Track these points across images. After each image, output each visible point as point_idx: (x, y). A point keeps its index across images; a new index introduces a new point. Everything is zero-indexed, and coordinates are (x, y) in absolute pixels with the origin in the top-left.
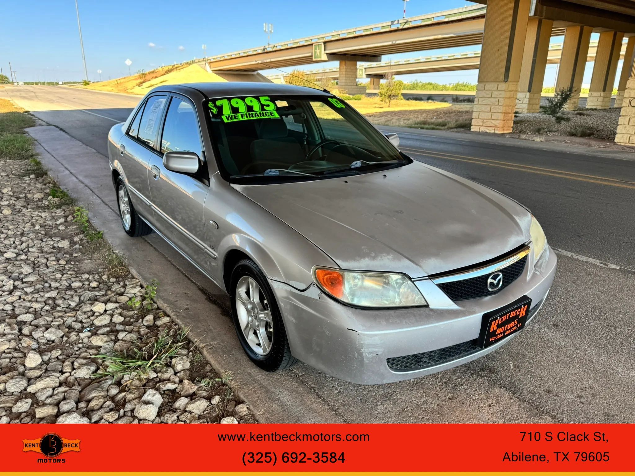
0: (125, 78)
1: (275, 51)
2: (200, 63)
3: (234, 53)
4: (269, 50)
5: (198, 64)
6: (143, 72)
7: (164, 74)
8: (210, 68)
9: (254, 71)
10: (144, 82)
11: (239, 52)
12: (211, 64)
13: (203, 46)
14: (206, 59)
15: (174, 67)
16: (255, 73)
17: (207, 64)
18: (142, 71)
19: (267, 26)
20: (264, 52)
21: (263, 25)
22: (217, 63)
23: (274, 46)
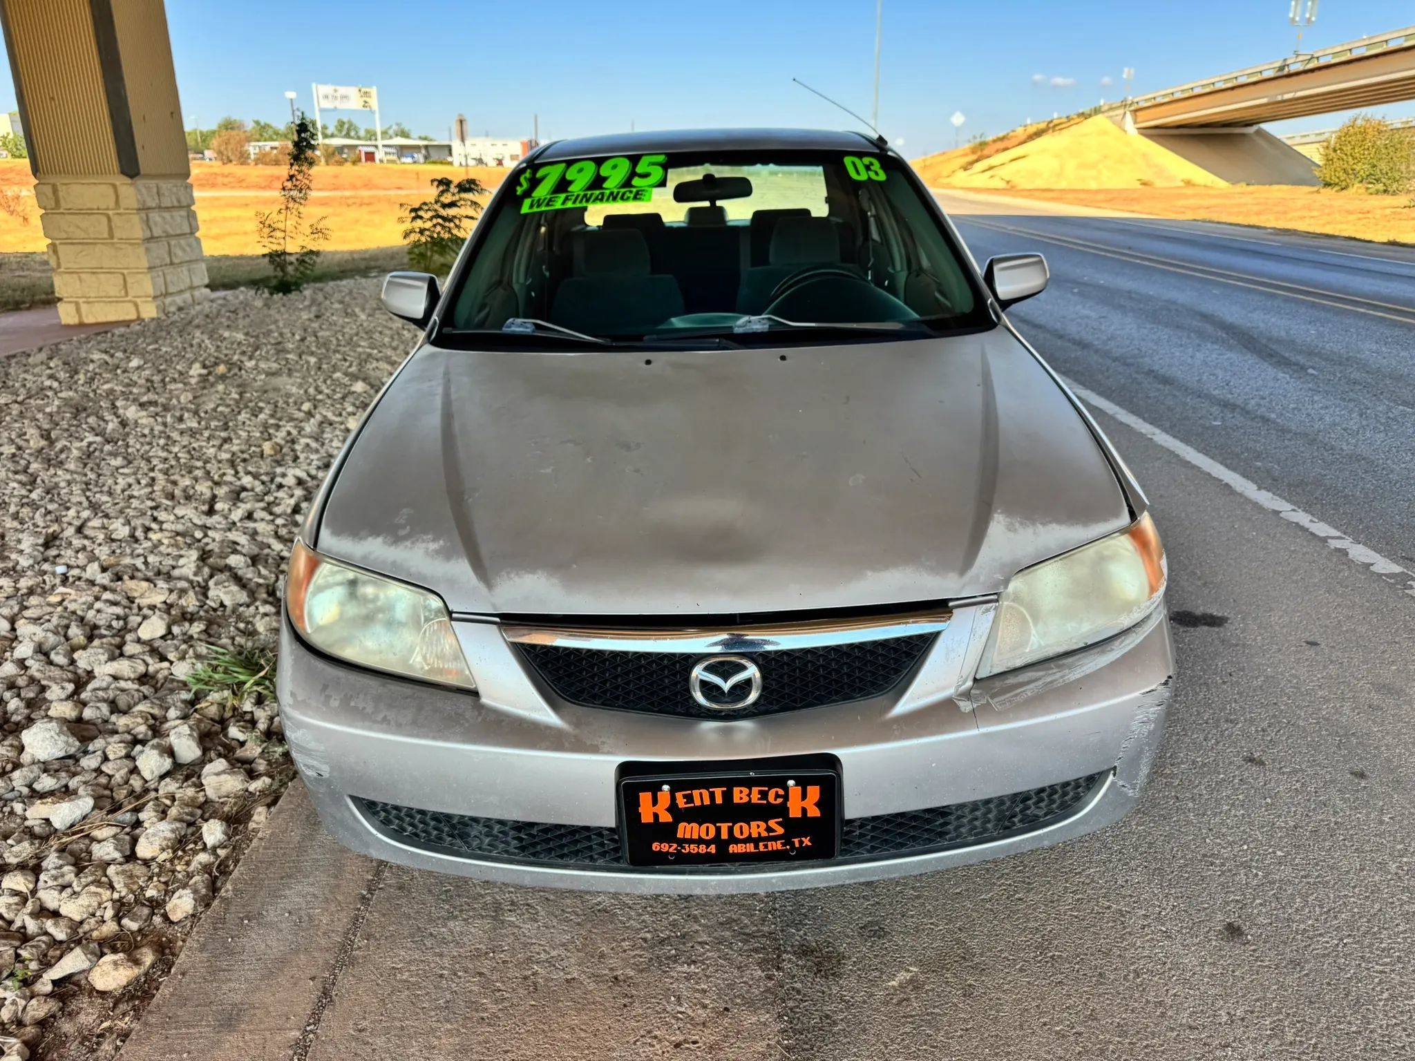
0: (944, 153)
1: (1312, 71)
2: (1111, 113)
3: (1198, 84)
4: (1294, 68)
5: (1106, 114)
6: (983, 139)
7: (1024, 142)
8: (1135, 122)
9: (1251, 125)
10: (977, 161)
11: (1213, 81)
12: (1138, 113)
13: (1126, 70)
14: (1129, 102)
15: (1051, 125)
16: (1251, 130)
17: (1129, 115)
18: (981, 137)
19: (1299, 8)
20: (1280, 74)
21: (1289, 5)
22: (1153, 110)
23: (1312, 58)
